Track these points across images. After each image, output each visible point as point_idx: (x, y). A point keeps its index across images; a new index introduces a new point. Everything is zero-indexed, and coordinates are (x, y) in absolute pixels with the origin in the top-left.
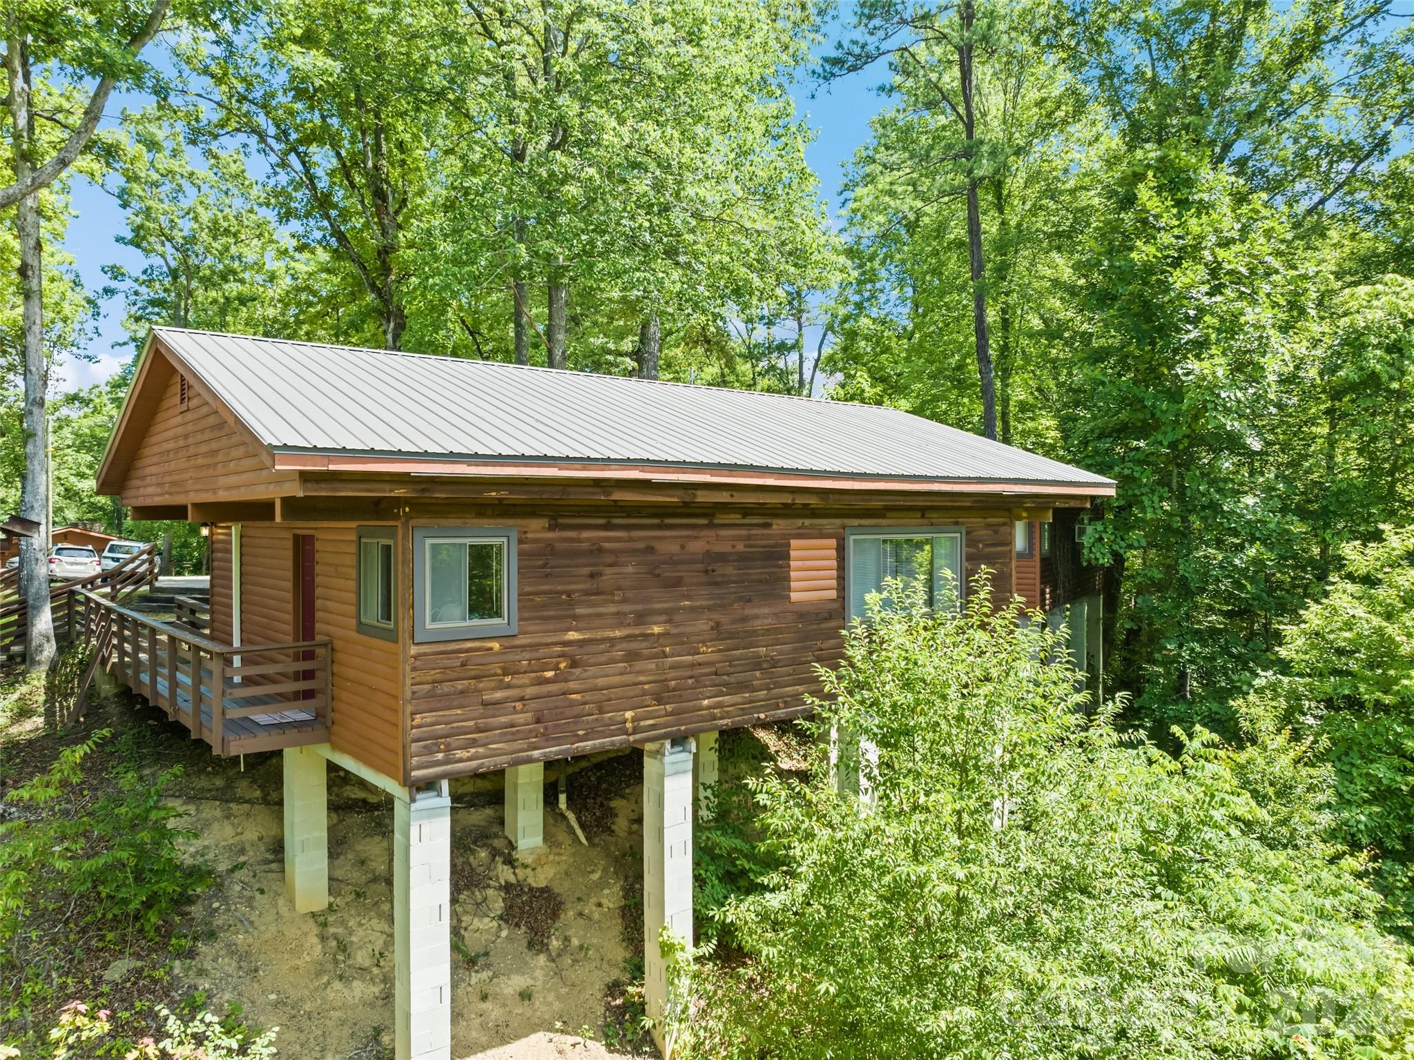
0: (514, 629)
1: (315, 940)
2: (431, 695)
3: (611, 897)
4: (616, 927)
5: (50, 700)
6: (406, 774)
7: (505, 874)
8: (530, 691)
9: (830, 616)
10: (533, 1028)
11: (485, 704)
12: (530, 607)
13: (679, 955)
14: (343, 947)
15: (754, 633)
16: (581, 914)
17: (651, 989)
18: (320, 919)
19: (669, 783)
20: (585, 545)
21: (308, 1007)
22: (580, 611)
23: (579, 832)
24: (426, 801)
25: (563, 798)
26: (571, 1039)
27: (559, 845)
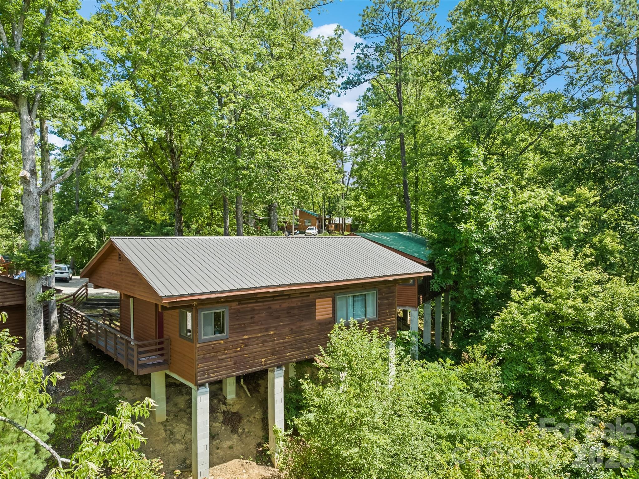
0: (228, 337)
1: (163, 431)
2: (203, 358)
3: (258, 415)
4: (260, 424)
5: (59, 347)
6: (196, 382)
7: (223, 408)
8: (233, 355)
9: (330, 323)
10: (234, 458)
11: (219, 360)
12: (233, 329)
13: (280, 434)
14: (172, 433)
15: (304, 331)
16: (248, 421)
17: (271, 445)
18: (164, 424)
19: (276, 381)
20: (249, 309)
21: (162, 452)
22: (248, 329)
23: (248, 392)
24: (202, 390)
25: (242, 380)
26: (245, 461)
27: (241, 397)
